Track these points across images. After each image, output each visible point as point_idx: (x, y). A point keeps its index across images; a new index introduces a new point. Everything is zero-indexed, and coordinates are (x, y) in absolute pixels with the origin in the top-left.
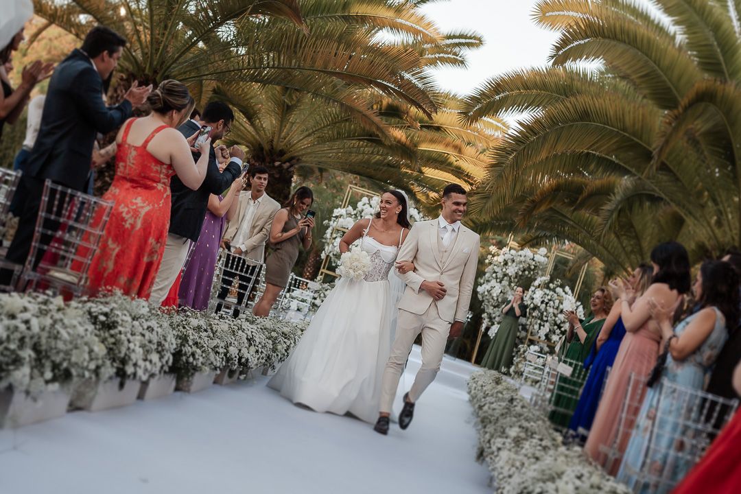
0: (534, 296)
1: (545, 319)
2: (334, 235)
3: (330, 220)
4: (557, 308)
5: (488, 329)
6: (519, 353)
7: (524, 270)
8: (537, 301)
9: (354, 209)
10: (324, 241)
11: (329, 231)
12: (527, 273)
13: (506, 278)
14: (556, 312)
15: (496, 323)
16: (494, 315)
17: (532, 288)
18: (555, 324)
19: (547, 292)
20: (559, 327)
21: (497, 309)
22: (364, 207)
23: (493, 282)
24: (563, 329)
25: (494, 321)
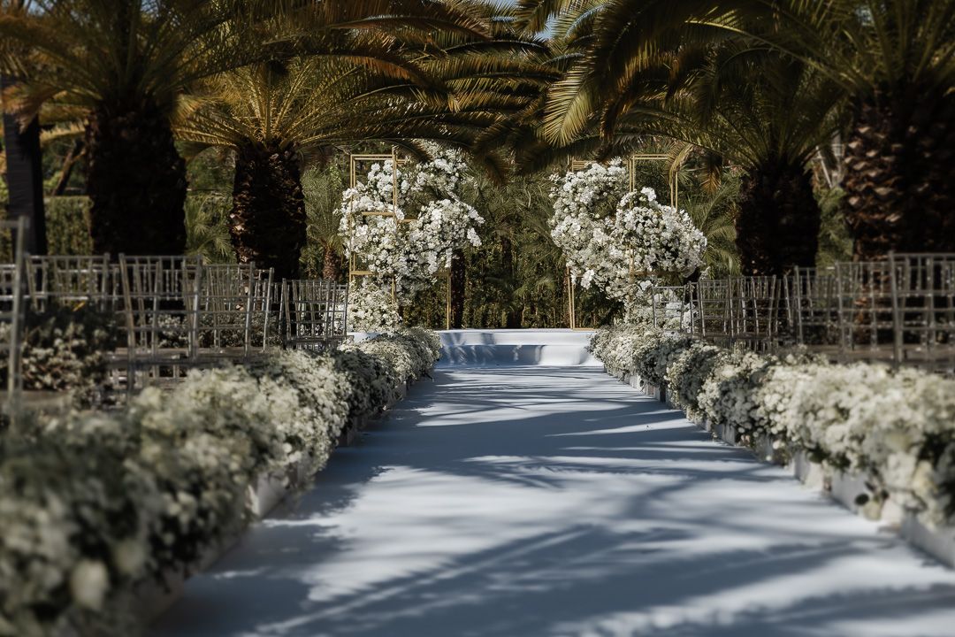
0: (625, 221)
1: (647, 244)
2: (353, 224)
3: (340, 207)
4: (658, 227)
5: (579, 279)
6: (627, 297)
7: (602, 192)
8: (631, 225)
9: (365, 184)
10: (340, 234)
11: (344, 220)
12: (605, 194)
13: (581, 209)
14: (657, 231)
15: (587, 269)
16: (581, 260)
17: (620, 211)
18: (662, 246)
19: (640, 209)
20: (668, 249)
21: (582, 251)
22: (377, 177)
23: (568, 219)
24: (673, 249)
25: (583, 267)
